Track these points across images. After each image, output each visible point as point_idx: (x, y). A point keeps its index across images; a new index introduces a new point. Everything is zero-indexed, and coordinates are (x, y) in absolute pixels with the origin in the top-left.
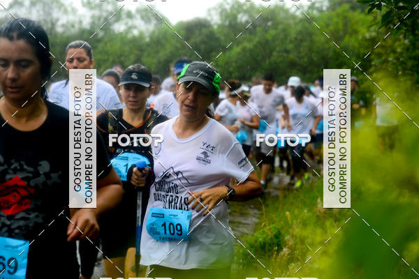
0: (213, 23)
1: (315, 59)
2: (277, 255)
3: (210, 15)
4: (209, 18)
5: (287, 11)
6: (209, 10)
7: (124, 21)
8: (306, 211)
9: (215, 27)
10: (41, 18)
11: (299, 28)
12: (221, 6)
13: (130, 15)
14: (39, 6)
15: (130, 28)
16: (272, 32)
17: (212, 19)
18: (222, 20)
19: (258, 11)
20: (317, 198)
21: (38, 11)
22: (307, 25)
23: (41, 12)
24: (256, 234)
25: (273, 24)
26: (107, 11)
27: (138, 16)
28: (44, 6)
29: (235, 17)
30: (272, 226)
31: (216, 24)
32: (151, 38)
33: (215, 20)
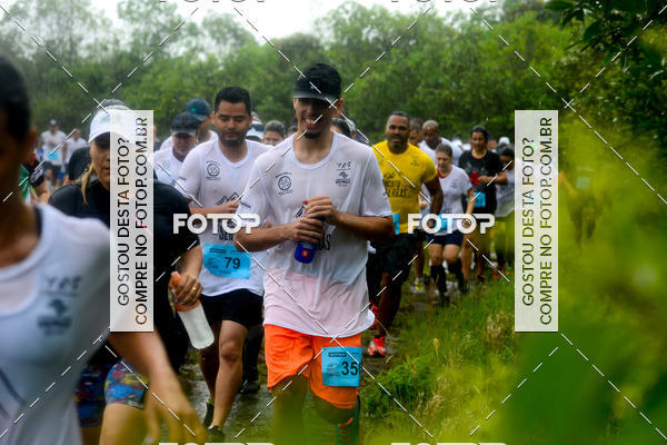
0: (323, 41)
1: (483, 97)
2: (424, 404)
3: (318, 30)
4: (317, 35)
5: (439, 22)
6: (316, 23)
7: (185, 41)
8: (468, 336)
9: (327, 48)
10: (55, 36)
11: (457, 48)
12: (335, 15)
13: (193, 31)
14: (51, 18)
15: (194, 50)
16: (416, 56)
17: (322, 36)
18: (336, 37)
19: (394, 23)
20: (487, 315)
21: (50, 25)
22: (469, 43)
23: (55, 27)
24: (390, 373)
25: (417, 43)
26: (158, 24)
27: (206, 33)
28: (59, 18)
29: (358, 33)
30: (415, 360)
31: (327, 44)
32: (227, 66)
33: (327, 37)
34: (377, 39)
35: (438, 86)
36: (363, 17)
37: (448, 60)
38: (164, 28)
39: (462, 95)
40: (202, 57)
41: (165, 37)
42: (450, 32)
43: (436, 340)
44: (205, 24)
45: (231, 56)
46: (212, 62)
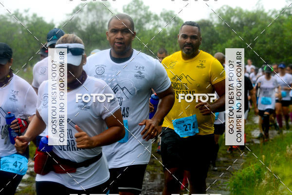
34: (237, 22)
35: (265, 43)
36: (231, 12)
37: (269, 32)
38: (143, 17)
39: (275, 47)
40: (160, 30)
41: (143, 20)
42: (270, 19)
43: (263, 156)
44: (162, 15)
45: (173, 29)
46: (164, 32)
